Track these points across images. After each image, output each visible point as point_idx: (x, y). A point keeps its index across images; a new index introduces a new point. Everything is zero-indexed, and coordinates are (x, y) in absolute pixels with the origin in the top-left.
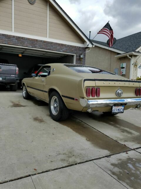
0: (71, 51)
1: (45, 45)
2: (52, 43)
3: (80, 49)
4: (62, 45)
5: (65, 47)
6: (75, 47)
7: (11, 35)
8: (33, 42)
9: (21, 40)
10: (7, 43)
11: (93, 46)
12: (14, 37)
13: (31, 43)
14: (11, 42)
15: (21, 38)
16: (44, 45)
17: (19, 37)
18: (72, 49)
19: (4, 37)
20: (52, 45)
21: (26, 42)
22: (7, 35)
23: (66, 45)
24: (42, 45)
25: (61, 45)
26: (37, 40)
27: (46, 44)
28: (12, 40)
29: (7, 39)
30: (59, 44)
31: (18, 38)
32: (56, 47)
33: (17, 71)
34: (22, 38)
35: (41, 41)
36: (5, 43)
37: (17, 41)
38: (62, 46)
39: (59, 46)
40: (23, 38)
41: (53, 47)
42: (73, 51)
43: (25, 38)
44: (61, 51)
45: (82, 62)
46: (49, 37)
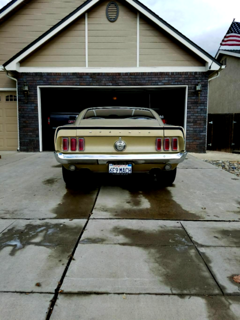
0: (177, 82)
1: (133, 79)
2: (144, 74)
3: (196, 76)
4: (161, 74)
5: (167, 76)
6: (186, 73)
7: (83, 73)
8: (114, 77)
9: (97, 77)
10: (78, 84)
11: (221, 67)
12: (87, 74)
13: (111, 79)
14: (84, 82)
15: (101, 75)
16: (130, 79)
17: (94, 74)
18: (181, 79)
19: (75, 77)
20: (143, 77)
21: (104, 79)
22: (79, 73)
23: (169, 73)
24: (127, 79)
25: (159, 74)
26: (119, 74)
28: (85, 79)
29: (78, 79)
30: (156, 74)
32: (150, 79)
34: (99, 74)
35: (126, 74)
36: (76, 84)
37: (91, 79)
38: (160, 76)
39: (156, 76)
41: (146, 79)
42: (183, 81)
43: (102, 73)
44: (159, 84)
45: (201, 98)
46: (140, 66)
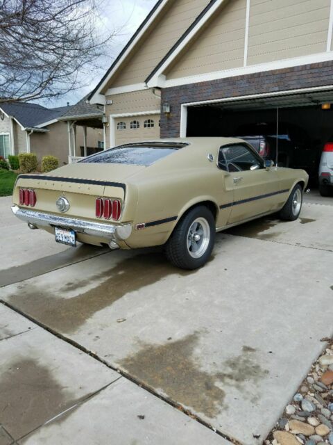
1: (314, 75)
8: (283, 76)
12: (243, 77)
13: (278, 80)
15: (262, 75)
16: (310, 76)
21: (267, 82)
22: (231, 78)
24: (304, 77)
26: (292, 70)
27: (316, 71)
28: (239, 86)
31: (251, 78)
33: (261, 150)
34: (259, 75)
36: (226, 95)
40: (260, 73)
